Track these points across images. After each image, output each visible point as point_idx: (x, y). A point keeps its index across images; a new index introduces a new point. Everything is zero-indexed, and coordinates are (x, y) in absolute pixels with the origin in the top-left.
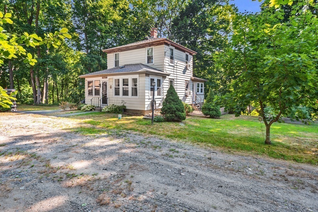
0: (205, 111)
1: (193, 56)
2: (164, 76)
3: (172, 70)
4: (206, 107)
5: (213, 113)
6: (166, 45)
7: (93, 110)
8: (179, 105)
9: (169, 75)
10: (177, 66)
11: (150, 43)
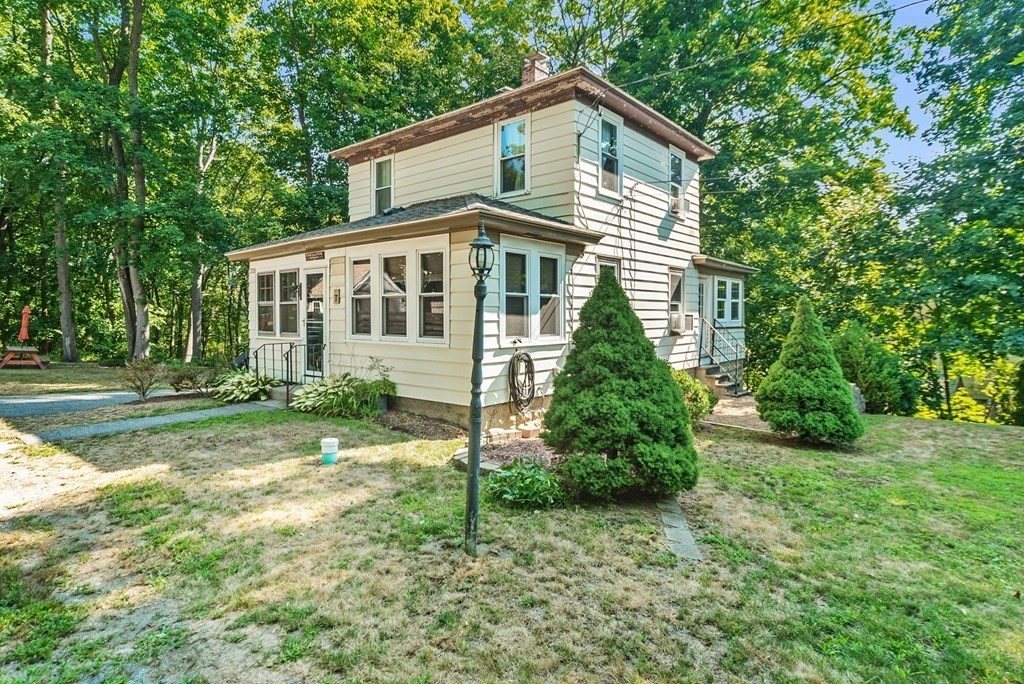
0: (779, 409)
1: (701, 167)
2: (576, 243)
3: (611, 219)
4: (782, 393)
5: (820, 422)
6: (583, 102)
7: (263, 398)
8: (655, 396)
9: (595, 239)
10: (635, 201)
11: (513, 100)
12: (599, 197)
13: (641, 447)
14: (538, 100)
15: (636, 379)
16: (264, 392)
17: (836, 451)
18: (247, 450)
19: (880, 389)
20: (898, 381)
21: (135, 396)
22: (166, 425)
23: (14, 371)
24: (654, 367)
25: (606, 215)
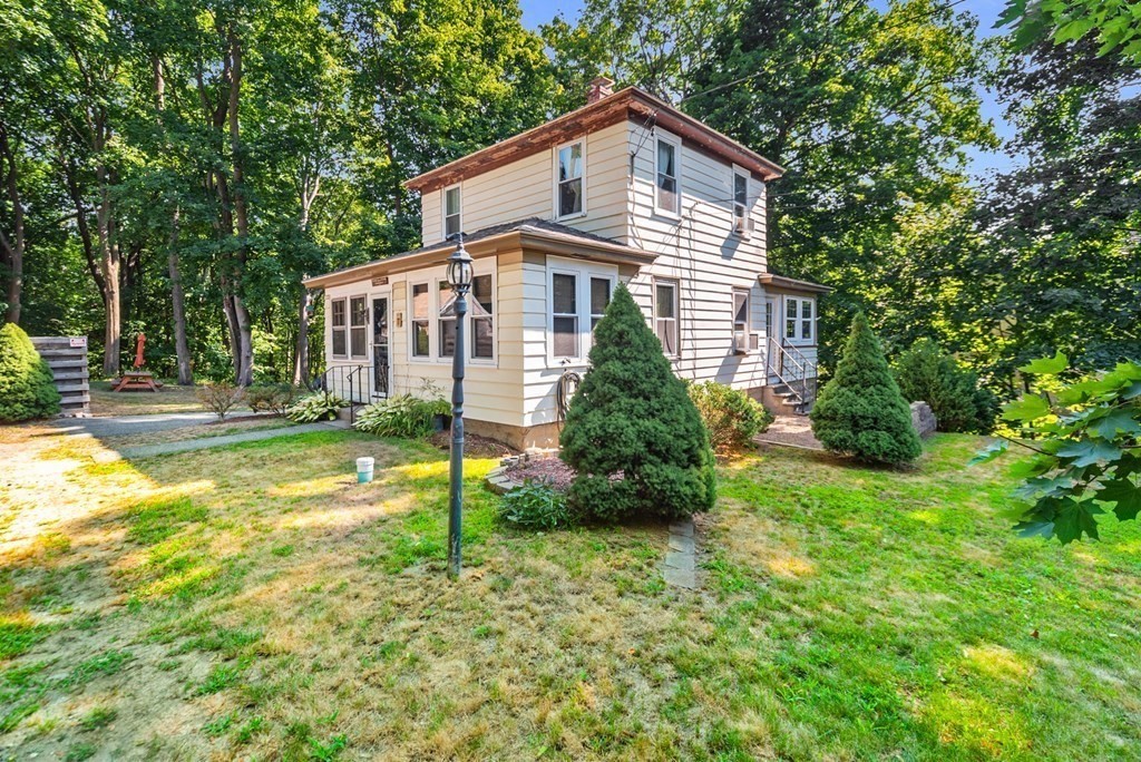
0: (832, 428)
1: (768, 186)
2: (630, 263)
3: (668, 239)
4: (835, 412)
5: (874, 441)
6: (636, 122)
7: (332, 418)
8: (665, 415)
9: (649, 259)
10: (694, 221)
11: (568, 124)
12: (655, 217)
13: (648, 468)
14: (594, 122)
15: (647, 398)
16: (332, 411)
17: (891, 471)
18: (293, 468)
19: (953, 407)
20: (972, 398)
21: (213, 416)
22: (230, 444)
23: (129, 394)
24: (668, 385)
25: (663, 235)
